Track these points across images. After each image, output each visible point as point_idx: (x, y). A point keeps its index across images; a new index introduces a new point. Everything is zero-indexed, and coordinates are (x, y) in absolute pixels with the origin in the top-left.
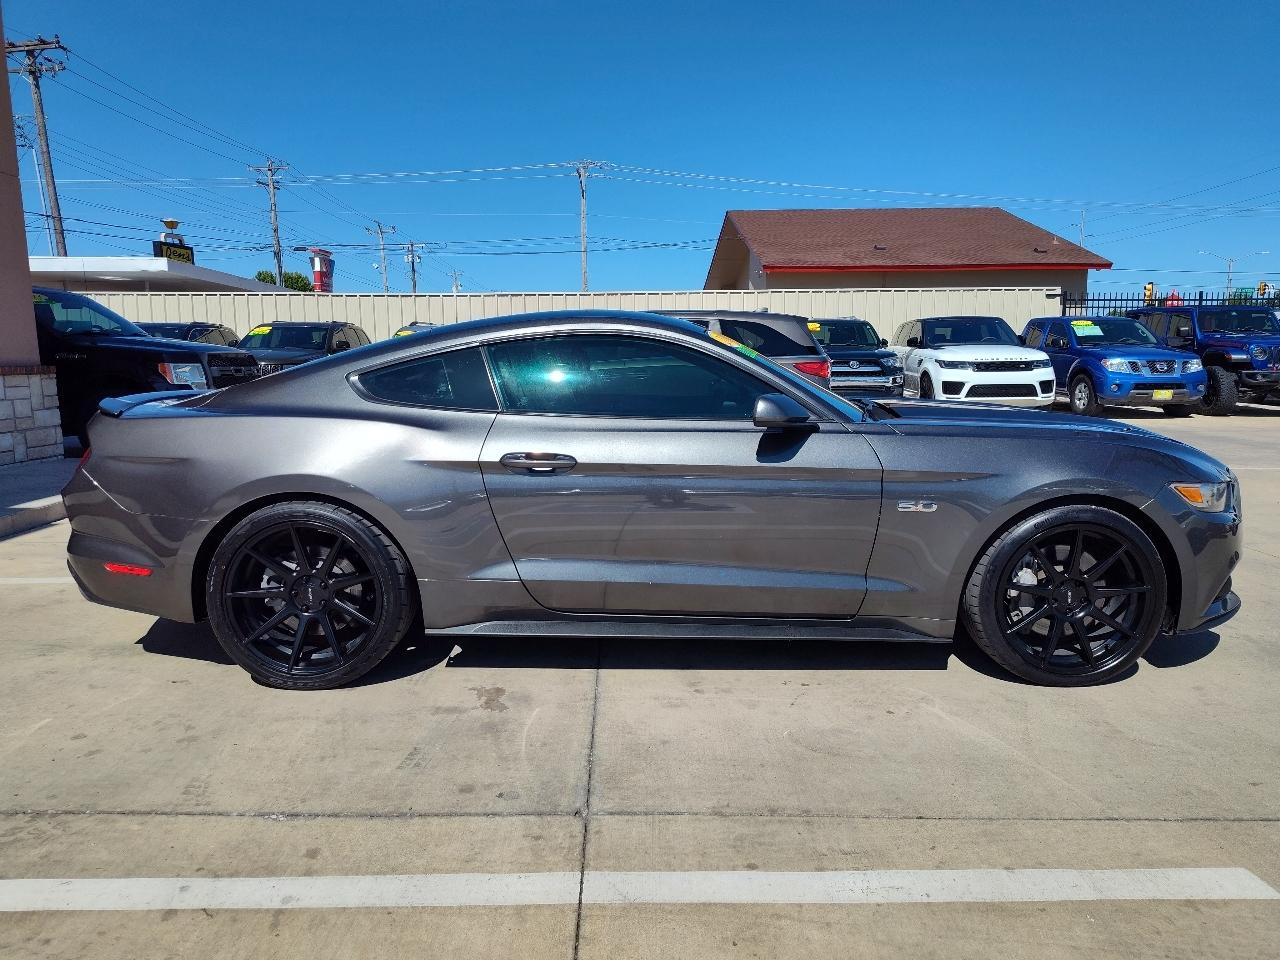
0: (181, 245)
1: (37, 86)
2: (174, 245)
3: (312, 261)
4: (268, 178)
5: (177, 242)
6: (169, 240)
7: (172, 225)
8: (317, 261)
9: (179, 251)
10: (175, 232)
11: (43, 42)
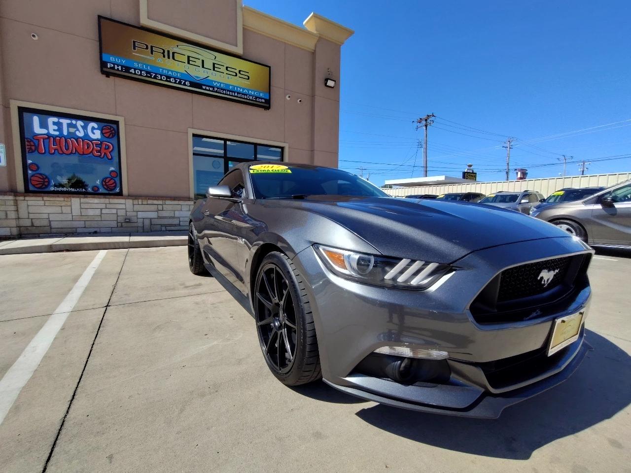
0: (473, 173)
1: (426, 129)
2: (469, 173)
3: (517, 173)
4: (508, 145)
5: (471, 171)
6: (468, 171)
7: (470, 166)
8: (519, 173)
9: (473, 175)
10: (471, 168)
11: (428, 116)
